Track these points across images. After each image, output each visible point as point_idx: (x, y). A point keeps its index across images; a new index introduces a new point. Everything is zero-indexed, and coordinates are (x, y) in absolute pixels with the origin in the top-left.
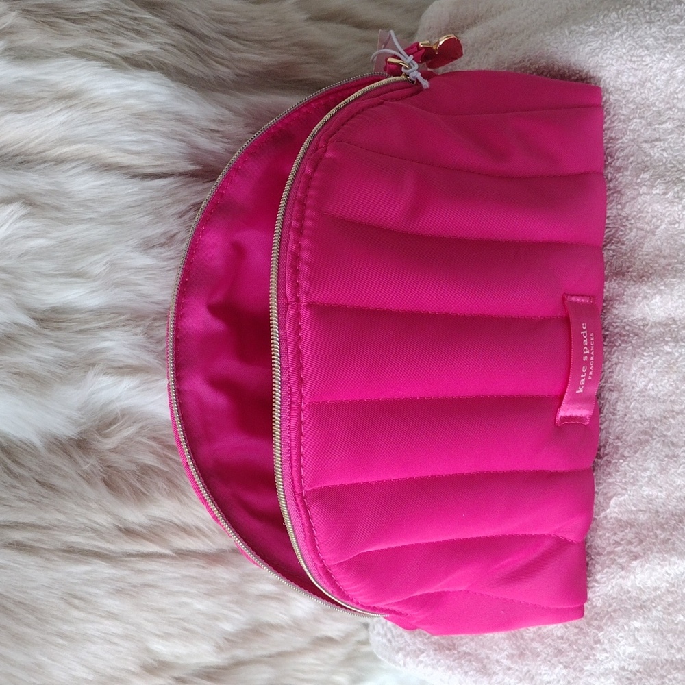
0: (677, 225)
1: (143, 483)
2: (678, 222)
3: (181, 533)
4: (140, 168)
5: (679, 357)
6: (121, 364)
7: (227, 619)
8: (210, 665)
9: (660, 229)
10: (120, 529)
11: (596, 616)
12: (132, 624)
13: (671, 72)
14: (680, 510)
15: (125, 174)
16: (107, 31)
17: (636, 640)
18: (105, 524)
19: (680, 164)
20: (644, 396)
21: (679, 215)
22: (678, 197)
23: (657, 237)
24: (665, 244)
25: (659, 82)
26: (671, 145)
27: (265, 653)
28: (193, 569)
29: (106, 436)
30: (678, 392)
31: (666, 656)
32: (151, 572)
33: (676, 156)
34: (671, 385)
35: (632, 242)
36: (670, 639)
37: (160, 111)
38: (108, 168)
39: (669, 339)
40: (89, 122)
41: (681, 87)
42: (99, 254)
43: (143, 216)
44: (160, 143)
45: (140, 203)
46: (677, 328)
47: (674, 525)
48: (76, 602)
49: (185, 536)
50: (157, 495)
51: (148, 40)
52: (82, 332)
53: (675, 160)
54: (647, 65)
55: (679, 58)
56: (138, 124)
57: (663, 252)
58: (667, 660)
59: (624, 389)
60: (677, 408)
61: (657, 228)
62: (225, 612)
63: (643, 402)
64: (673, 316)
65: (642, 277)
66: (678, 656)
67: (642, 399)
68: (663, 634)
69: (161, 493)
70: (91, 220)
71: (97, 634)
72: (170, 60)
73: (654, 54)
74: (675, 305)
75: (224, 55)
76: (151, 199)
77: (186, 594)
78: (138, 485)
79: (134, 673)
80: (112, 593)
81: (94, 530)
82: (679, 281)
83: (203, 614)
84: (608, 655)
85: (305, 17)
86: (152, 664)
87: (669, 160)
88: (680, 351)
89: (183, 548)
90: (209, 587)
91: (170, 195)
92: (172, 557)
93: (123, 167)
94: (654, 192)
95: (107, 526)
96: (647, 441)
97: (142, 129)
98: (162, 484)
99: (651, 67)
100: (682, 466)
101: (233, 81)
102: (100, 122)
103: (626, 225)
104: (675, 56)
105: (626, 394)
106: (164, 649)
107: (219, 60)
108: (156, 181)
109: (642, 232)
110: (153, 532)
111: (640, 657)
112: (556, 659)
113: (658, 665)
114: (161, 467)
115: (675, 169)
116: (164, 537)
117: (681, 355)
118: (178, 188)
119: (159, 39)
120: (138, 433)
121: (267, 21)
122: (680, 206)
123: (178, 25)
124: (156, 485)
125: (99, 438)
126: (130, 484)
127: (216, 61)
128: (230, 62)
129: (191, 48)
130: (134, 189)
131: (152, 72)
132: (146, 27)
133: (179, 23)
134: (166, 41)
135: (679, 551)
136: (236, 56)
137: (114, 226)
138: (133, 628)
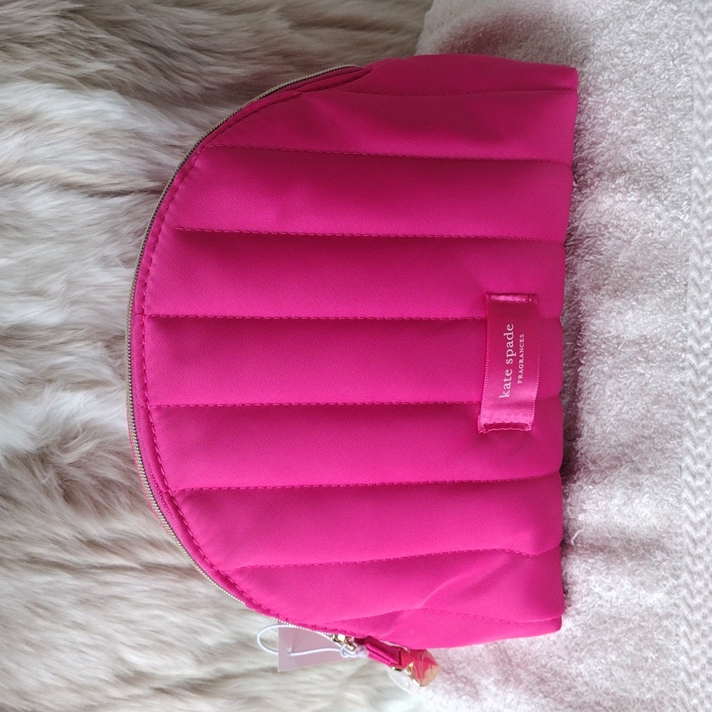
0: (650, 234)
1: (105, 496)
2: (652, 232)
3: (150, 547)
4: (98, 187)
5: (650, 379)
6: (80, 380)
7: (207, 633)
8: (194, 677)
9: (635, 239)
10: (82, 541)
11: (576, 647)
12: (101, 635)
14: (651, 539)
15: (83, 192)
16: (60, 53)
17: (612, 675)
18: (66, 536)
19: (654, 168)
20: (619, 420)
21: (652, 223)
22: (651, 205)
23: (632, 247)
24: (639, 255)
25: (638, 79)
26: (646, 148)
27: (257, 666)
28: (164, 583)
29: (66, 451)
30: (649, 415)
31: (637, 694)
32: (118, 584)
33: (650, 160)
34: (644, 408)
35: (610, 252)
36: (642, 678)
37: (116, 130)
38: (67, 187)
39: (642, 359)
40: (47, 143)
41: (657, 84)
42: (57, 272)
43: (101, 234)
44: (118, 162)
45: (98, 221)
47: (643, 554)
48: (40, 611)
49: (153, 549)
50: (119, 508)
51: (101, 59)
52: (42, 348)
53: (649, 164)
56: (95, 143)
57: (637, 264)
58: (638, 699)
59: (601, 412)
60: (647, 433)
61: (633, 238)
62: (202, 625)
63: (618, 427)
64: (645, 334)
65: (616, 293)
66: (649, 696)
67: (618, 423)
68: (635, 671)
69: (124, 508)
70: (50, 239)
71: (63, 642)
72: (128, 77)
74: (646, 321)
75: (191, 69)
76: (110, 217)
77: (158, 607)
78: (100, 499)
79: (108, 682)
80: (77, 604)
81: (56, 542)
82: (650, 296)
83: (179, 627)
85: (286, 24)
86: (127, 674)
87: (644, 164)
88: (650, 372)
89: (152, 561)
90: (183, 600)
91: (128, 212)
92: (140, 571)
93: (80, 186)
94: (629, 199)
95: (68, 538)
96: (615, 467)
97: (99, 148)
98: (124, 499)
99: (634, 63)
100: (646, 496)
101: (200, 95)
102: (57, 143)
103: (604, 235)
104: (654, 51)
105: (604, 417)
106: (140, 661)
107: (186, 74)
108: (116, 198)
109: (620, 241)
110: (118, 545)
111: (614, 694)
112: (537, 688)
113: (630, 703)
114: (123, 482)
115: (649, 174)
116: (132, 550)
117: (652, 376)
118: (136, 205)
119: (115, 58)
120: (99, 447)
121: (242, 31)
122: (653, 214)
123: (143, 42)
124: (118, 499)
125: (58, 453)
126: (91, 498)
127: (181, 76)
128: (199, 75)
129: (154, 65)
130: (92, 208)
131: (108, 91)
132: (101, 47)
133: (144, 40)
134: (124, 59)
135: (647, 584)
136: (205, 69)
137: (73, 245)
138: (102, 638)
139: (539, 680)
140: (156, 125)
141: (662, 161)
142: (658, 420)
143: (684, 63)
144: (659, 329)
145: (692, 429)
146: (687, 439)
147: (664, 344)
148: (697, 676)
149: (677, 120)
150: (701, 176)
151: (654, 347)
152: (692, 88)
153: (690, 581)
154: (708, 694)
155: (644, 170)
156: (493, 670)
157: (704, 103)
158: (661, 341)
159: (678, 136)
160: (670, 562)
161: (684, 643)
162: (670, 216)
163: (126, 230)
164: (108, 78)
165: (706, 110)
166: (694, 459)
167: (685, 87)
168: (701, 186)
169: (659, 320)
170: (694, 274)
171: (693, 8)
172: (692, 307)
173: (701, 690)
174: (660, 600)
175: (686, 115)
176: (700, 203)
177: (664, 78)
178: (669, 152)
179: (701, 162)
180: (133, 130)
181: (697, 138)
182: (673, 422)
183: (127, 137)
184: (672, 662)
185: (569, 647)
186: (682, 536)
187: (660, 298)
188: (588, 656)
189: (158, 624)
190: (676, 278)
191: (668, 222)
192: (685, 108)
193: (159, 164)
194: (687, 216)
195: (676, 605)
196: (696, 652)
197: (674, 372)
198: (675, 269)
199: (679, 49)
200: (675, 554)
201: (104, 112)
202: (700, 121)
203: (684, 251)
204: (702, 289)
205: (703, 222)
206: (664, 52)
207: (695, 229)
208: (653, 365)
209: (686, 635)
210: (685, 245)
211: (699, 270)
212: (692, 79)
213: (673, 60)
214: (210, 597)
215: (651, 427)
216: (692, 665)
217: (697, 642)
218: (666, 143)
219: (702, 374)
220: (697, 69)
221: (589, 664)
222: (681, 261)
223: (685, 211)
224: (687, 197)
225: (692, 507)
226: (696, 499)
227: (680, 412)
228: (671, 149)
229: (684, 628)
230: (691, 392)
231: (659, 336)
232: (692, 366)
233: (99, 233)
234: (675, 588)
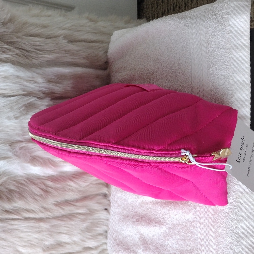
1: (11, 195)
3: (26, 212)
4: (6, 94)
6: (2, 157)
7: (46, 240)
10: (3, 210)
12: (10, 242)
15: (1, 96)
17: (178, 243)
28: (31, 224)
31: (186, 248)
32: (16, 225)
36: (187, 242)
37: (11, 76)
44: (12, 86)
45: (6, 105)
49: (27, 212)
50: (15, 199)
51: (6, 54)
56: (5, 80)
58: (186, 250)
62: (45, 238)
66: (189, 248)
68: (185, 241)
69: (17, 199)
72: (14, 59)
75: (35, 56)
76: (10, 103)
77: (30, 232)
78: (9, 196)
80: (2, 232)
85: (66, 41)
89: (27, 216)
90: (38, 229)
91: (16, 102)
92: (23, 220)
97: (6, 82)
98: (17, 195)
101: (39, 64)
106: (24, 251)
108: (12, 98)
110: (15, 211)
111: (179, 249)
112: (156, 251)
113: (184, 251)
114: (17, 190)
116: (20, 213)
118: (19, 99)
119: (10, 53)
120: (8, 179)
121: (52, 44)
123: (19, 48)
124: (15, 196)
126: (6, 196)
127: (32, 58)
128: (37, 58)
129: (24, 55)
130: (4, 101)
131: (8, 64)
132: (6, 50)
133: (20, 47)
134: (13, 53)
135: (187, 212)
136: (40, 56)
138: (11, 243)
139: (156, 248)
140: (23, 73)
148: (203, 240)
153: (199, 209)
154: (207, 245)
156: (142, 247)
161: (199, 229)
163: (15, 107)
164: (8, 59)
171: (190, 32)
173: (205, 244)
174: (191, 217)
180: (17, 75)
183: (15, 78)
184: (196, 236)
185: (165, 236)
188: (171, 238)
193: (26, 86)
195: (196, 218)
196: (202, 232)
199: (186, 44)
201: (7, 70)
209: (199, 227)
214: (47, 228)
216: (201, 236)
217: (203, 229)
221: (171, 241)
229: (199, 225)
233: (6, 109)
234: (195, 212)
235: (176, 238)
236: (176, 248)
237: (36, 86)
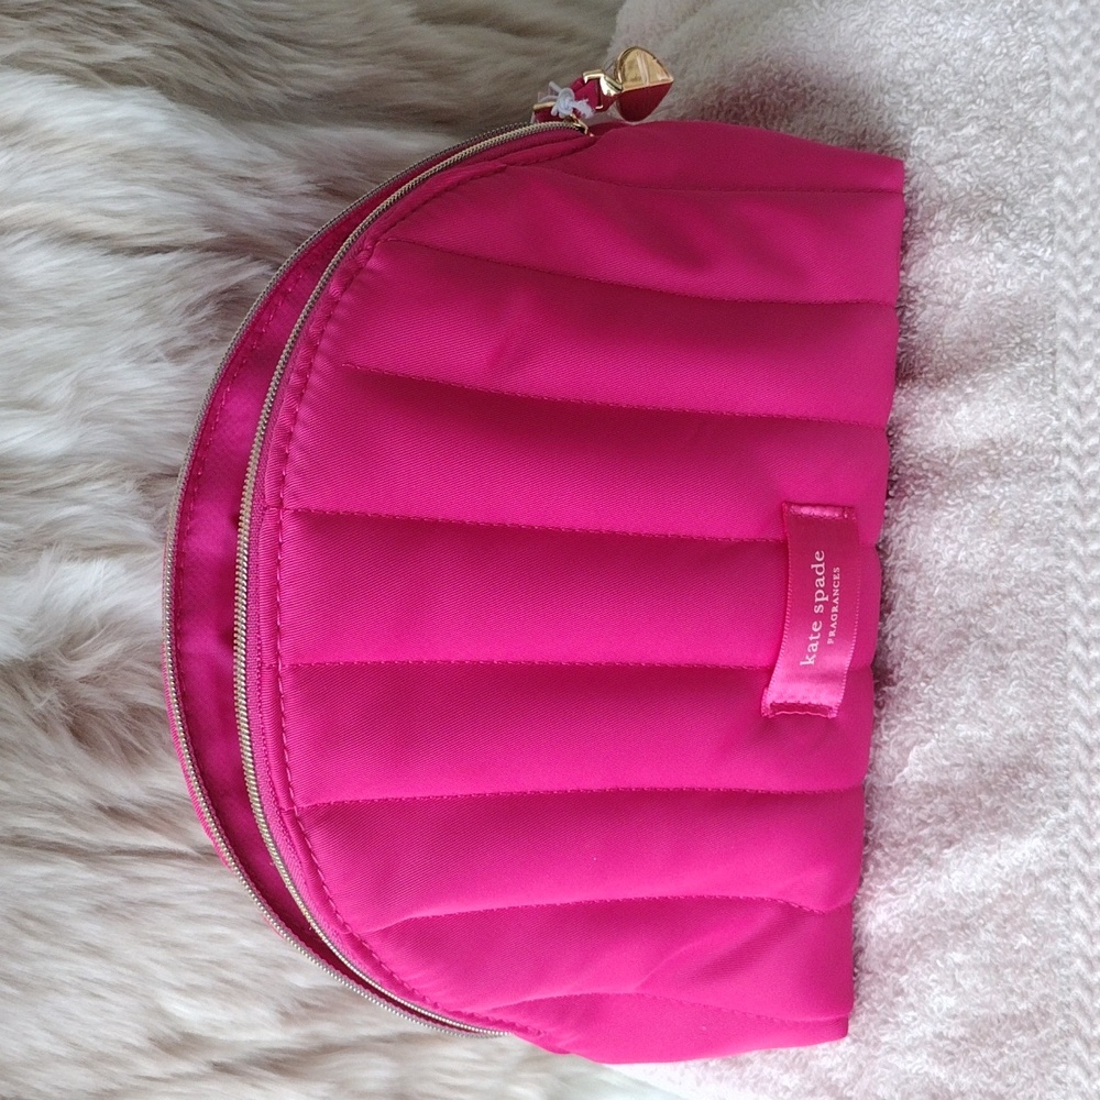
0: (989, 288)
1: (138, 733)
4: (124, 239)
5: (1000, 502)
6: (101, 543)
7: (297, 968)
8: (276, 1046)
9: (965, 299)
10: (100, 808)
12: (129, 966)
13: (975, 42)
14: (1015, 757)
15: (101, 248)
16: (68, 29)
17: (957, 984)
18: (75, 798)
19: (991, 188)
20: (953, 574)
21: (991, 271)
22: (988, 241)
23: (962, 312)
24: (975, 322)
25: (958, 62)
26: (977, 160)
27: (374, 1032)
29: (74, 658)
30: (1002, 559)
31: (1003, 1008)
32: (158, 881)
33: (985, 178)
34: (992, 550)
35: (928, 327)
36: (1010, 979)
37: (154, 149)
38: (76, 238)
39: (986, 474)
40: (43, 168)
41: (990, 64)
42: (61, 370)
43: (130, 312)
44: (157, 199)
45: (124, 292)
46: (999, 454)
47: (1007, 783)
48: (31, 924)
50: (160, 753)
51: (132, 40)
52: (35, 493)
53: (983, 184)
54: (940, 38)
55: (983, 20)
56: (120, 171)
57: (973, 335)
58: (1005, 1016)
59: (925, 566)
60: (1003, 587)
61: (961, 298)
63: (953, 584)
64: (991, 436)
65: (941, 378)
66: (1023, 1006)
67: (951, 579)
68: (997, 971)
69: (168, 751)
70: (49, 320)
71: (68, 979)
72: (171, 70)
73: (948, 18)
74: (991, 417)
75: (268, 66)
76: (144, 284)
77: (222, 920)
78: (130, 738)
79: (139, 1050)
80: (91, 912)
81: (59, 810)
82: (994, 376)
83: (254, 956)
84: (915, 1014)
85: (409, 10)
86: (170, 1037)
87: (974, 185)
88: (1001, 491)
91: (173, 277)
92: (193, 859)
93: (97, 238)
94: (953, 239)
95: (80, 802)
96: (961, 647)
97: (128, 176)
99: (947, 40)
100: (1014, 683)
101: (282, 105)
102: (61, 168)
103: (915, 301)
104: (979, 16)
105: (928, 574)
106: (190, 1013)
107: (259, 74)
108: (152, 257)
109: (941, 307)
110: (159, 815)
111: (964, 1014)
113: (992, 1025)
115: (983, 198)
116: (181, 824)
117: (1004, 498)
118: (187, 267)
119: (152, 38)
120: (127, 652)
122: (992, 255)
123: (191, 22)
124: (159, 737)
125: (64, 661)
126: (115, 735)
127: (255, 77)
128: (279, 76)
129: (212, 57)
130: (115, 272)
131: (140, 89)
132: (133, 22)
133: (192, 19)
134: (165, 42)
135: (1014, 825)
136: (289, 67)
137: (83, 328)
138: (130, 972)
140: (213, 142)
141: (1005, 176)
142: (1020, 566)
143: (1032, 25)
144: (1013, 426)
145: (1079, 572)
146: (1073, 588)
147: (1024, 448)
149: (1025, 112)
150: (1068, 189)
151: (1009, 453)
152: (1046, 60)
153: (1084, 812)
155: (975, 194)
157: (1067, 79)
158: (1019, 444)
159: (1030, 135)
160: (1051, 785)
161: (1079, 912)
162: (1021, 253)
163: (171, 303)
164: (139, 70)
165: (1072, 89)
166: (1085, 618)
167: (1034, 61)
168: (1069, 203)
169: (1013, 412)
170: (1065, 335)
172: (1065, 385)
174: (1035, 850)
175: (1038, 101)
176: (1069, 228)
177: (1001, 53)
178: (1016, 160)
179: (1068, 167)
181: (1059, 133)
182: (1047, 565)
183: (172, 161)
184: (1061, 946)
185: (885, 954)
186: (1068, 743)
187: (1011, 377)
188: (915, 959)
189: (220, 951)
190: (1036, 344)
191: (1018, 264)
192: (1036, 91)
193: (221, 207)
194: (1049, 250)
195: (1062, 853)
197: (1044, 487)
198: (1034, 332)
200: (1058, 773)
201: (136, 121)
202: (1063, 106)
203: (1048, 303)
204: (1081, 356)
205: (1075, 256)
206: (995, 14)
207: (1063, 267)
208: (1006, 479)
209: (1081, 898)
210: (1048, 295)
211: (1073, 329)
212: (1045, 48)
213: (1013, 23)
215: (1010, 577)
216: (1093, 943)
218: (1011, 148)
219: (1088, 485)
220: (1053, 31)
221: (916, 974)
222: (1042, 320)
223: (1046, 242)
224: (1047, 223)
225: (1083, 693)
226: (1090, 679)
227: (1057, 548)
228: (1019, 155)
229: (1078, 887)
230: (1073, 516)
231: (1014, 436)
232: (1071, 476)
233: (127, 309)
234: (1061, 825)
235: (943, 961)
236: (944, 1009)
237: (270, 210)
